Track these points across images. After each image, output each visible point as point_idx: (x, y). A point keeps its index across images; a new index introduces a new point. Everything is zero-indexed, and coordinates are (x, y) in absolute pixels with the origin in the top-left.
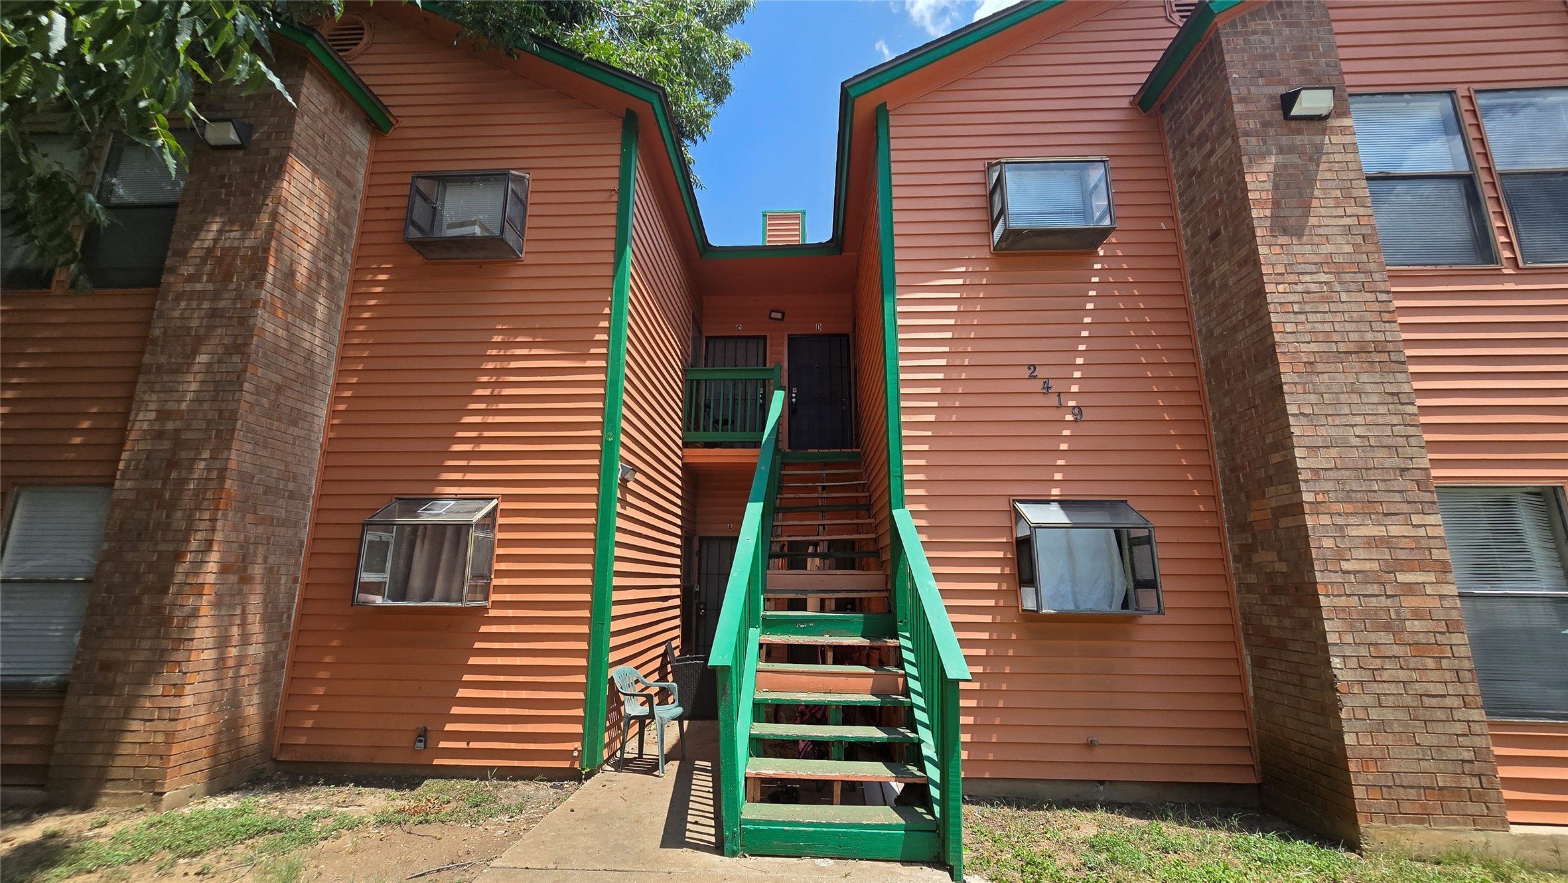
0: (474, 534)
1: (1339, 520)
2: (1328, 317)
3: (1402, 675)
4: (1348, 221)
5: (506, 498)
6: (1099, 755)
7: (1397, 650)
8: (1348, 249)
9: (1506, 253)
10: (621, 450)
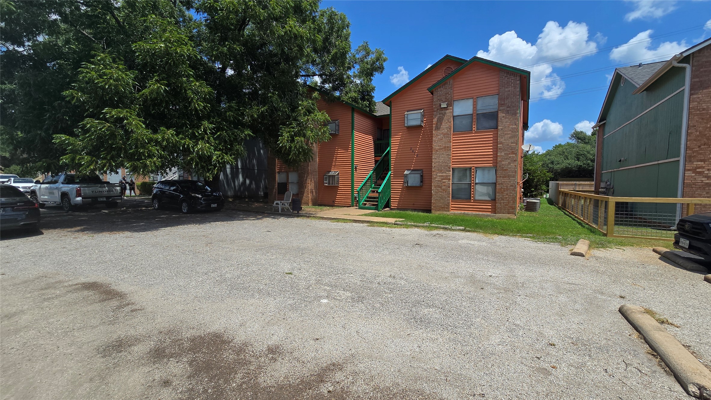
0: (336, 176)
1: (437, 173)
2: (441, 143)
3: (441, 193)
4: (447, 126)
5: (340, 171)
6: (415, 206)
7: (441, 190)
8: (446, 131)
9: (474, 129)
10: (355, 163)
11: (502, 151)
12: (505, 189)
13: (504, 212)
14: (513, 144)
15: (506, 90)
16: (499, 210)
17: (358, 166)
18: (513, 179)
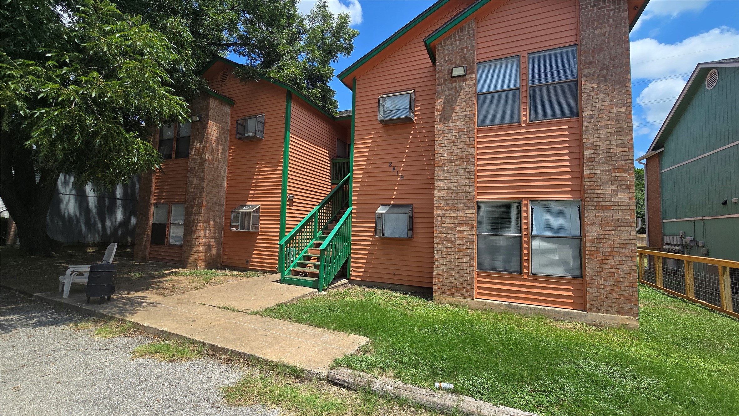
0: (252, 214)
1: (444, 212)
2: (453, 148)
3: (453, 256)
4: (466, 113)
5: (262, 205)
6: (397, 277)
7: (453, 249)
8: (464, 123)
9: (524, 118)
10: (288, 191)
11: (593, 163)
12: (608, 254)
13: (609, 308)
14: (620, 150)
15: (597, 32)
16: (593, 302)
17: (296, 197)
18: (626, 228)
